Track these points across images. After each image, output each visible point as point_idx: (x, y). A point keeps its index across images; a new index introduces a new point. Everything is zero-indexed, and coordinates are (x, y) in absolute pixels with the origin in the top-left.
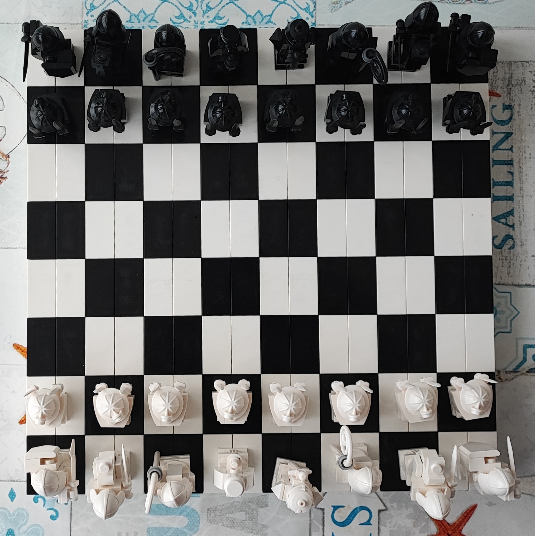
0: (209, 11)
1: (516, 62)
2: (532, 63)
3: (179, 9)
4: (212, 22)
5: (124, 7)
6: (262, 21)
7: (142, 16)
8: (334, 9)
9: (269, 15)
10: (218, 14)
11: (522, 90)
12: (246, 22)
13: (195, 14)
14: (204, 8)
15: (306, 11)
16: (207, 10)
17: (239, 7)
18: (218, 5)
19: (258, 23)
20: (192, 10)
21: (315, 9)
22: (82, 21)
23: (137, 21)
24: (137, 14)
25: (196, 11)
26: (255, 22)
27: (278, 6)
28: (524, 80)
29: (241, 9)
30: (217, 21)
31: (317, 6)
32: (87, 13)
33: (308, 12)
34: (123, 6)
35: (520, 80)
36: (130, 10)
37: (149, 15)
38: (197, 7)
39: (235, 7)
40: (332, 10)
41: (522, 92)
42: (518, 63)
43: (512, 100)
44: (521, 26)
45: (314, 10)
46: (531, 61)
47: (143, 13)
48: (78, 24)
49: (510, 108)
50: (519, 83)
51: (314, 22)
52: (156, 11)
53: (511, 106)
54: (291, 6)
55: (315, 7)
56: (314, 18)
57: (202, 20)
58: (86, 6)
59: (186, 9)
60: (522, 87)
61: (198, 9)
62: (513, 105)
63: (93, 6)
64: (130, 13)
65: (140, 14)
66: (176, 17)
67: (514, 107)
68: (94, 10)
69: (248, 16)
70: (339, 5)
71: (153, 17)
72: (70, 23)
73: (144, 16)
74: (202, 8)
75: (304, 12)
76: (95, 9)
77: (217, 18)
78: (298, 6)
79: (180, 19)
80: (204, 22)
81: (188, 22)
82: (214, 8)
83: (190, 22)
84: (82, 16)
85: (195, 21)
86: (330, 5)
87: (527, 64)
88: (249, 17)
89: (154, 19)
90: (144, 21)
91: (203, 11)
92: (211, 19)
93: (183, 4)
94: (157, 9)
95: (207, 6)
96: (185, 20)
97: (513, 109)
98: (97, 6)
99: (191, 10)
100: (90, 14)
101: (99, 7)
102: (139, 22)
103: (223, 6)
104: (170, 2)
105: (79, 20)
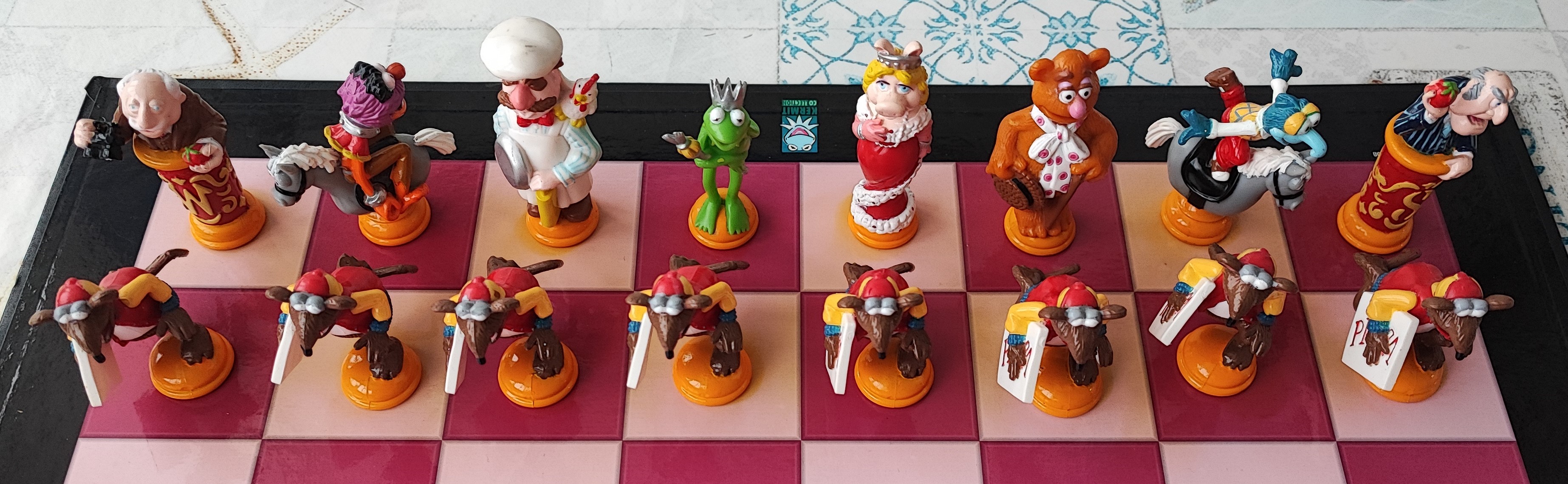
0: (986, 12)
1: (1512, 72)
2: (1539, 73)
3: (937, 10)
4: (993, 26)
5: (847, 8)
6: (1075, 24)
7: (877, 19)
8: (1190, 10)
9: (1086, 17)
10: (1002, 16)
11: (1537, 108)
12: (1050, 26)
13: (965, 17)
14: (979, 9)
15: (1145, 12)
16: (983, 11)
17: (1035, 8)
18: (1001, 5)
19: (1069, 26)
20: (959, 11)
21: (1158, 9)
22: (779, 26)
23: (870, 25)
24: (868, 17)
25: (965, 13)
26: (1064, 26)
27: (1097, 6)
28: (1535, 95)
29: (1038, 9)
30: (1001, 24)
31: (1162, 5)
32: (786, 17)
33: (1148, 13)
34: (844, 7)
35: (1529, 95)
36: (857, 12)
37: (888, 18)
38: (967, 8)
39: (1029, 7)
40: (1187, 10)
41: (1538, 110)
42: (1517, 73)
43: (1526, 122)
44: (1503, 27)
45: (1158, 11)
46: (1537, 71)
47: (877, 16)
48: (772, 29)
49: (1526, 133)
50: (1529, 100)
51: (1160, 25)
52: (899, 13)
53: (1527, 130)
54: (1120, 6)
55: (1158, 6)
56: (1160, 20)
57: (977, 23)
58: (784, 8)
59: (948, 10)
60: (1535, 104)
61: (968, 11)
62: (1529, 128)
63: (796, 7)
64: (858, 15)
65: (874, 16)
66: (933, 20)
67: (1533, 131)
68: (798, 12)
69: (1051, 19)
70: (1197, 5)
71: (896, 20)
72: (758, 29)
73: (881, 19)
74: (974, 9)
75: (1142, 12)
76: (799, 10)
77: (1000, 21)
78: (1131, 5)
79: (941, 22)
80: (979, 26)
81: (954, 26)
82: (995, 9)
83: (956, 25)
84: (779, 19)
85: (965, 25)
86: (1182, 4)
87: (1532, 75)
88: (1053, 20)
89: (898, 22)
90: (880, 25)
91: (977, 12)
92: (991, 21)
93: (943, 5)
94: (901, 10)
95: (982, 6)
96: (949, 23)
97: (1532, 134)
98: (803, 7)
99: (957, 11)
100: (792, 17)
101: (805, 8)
102: (873, 26)
103: (1009, 7)
104: (921, 2)
105: (774, 25)
